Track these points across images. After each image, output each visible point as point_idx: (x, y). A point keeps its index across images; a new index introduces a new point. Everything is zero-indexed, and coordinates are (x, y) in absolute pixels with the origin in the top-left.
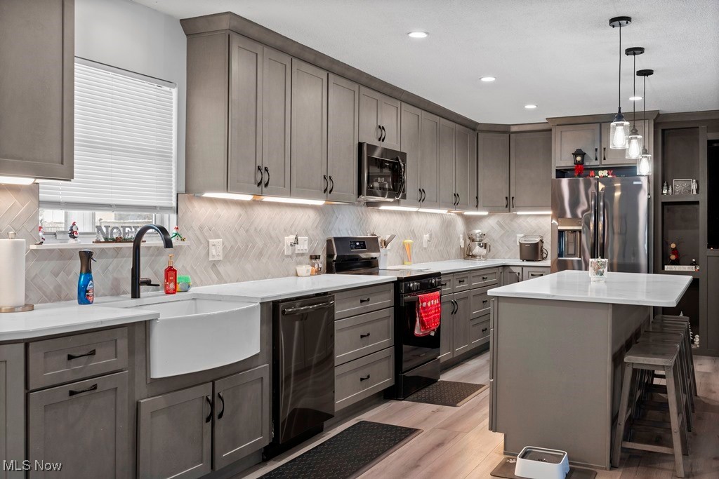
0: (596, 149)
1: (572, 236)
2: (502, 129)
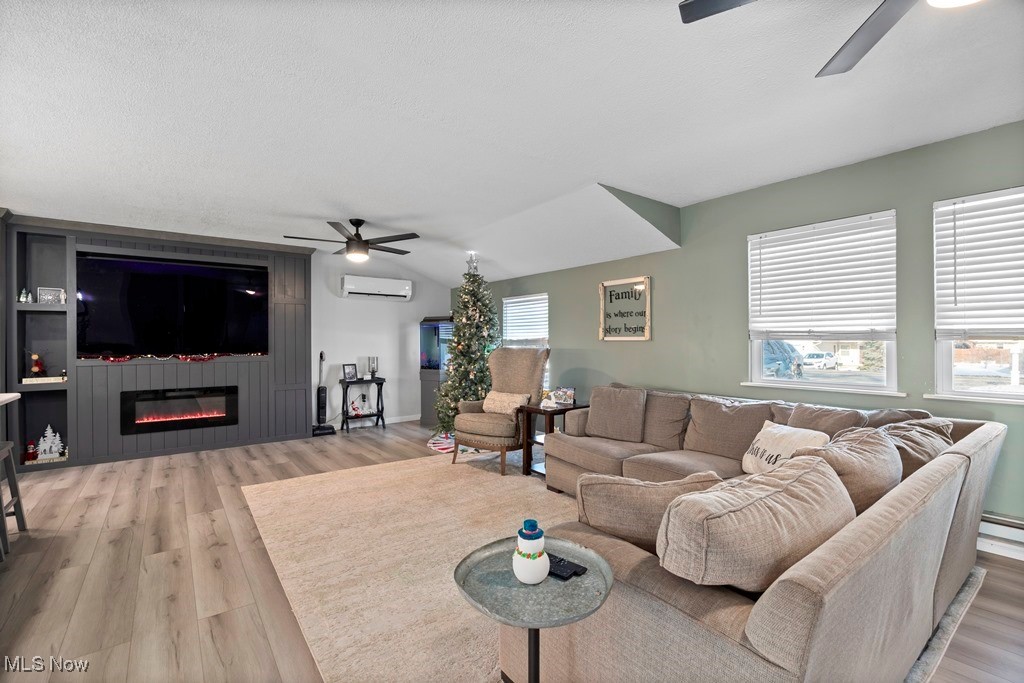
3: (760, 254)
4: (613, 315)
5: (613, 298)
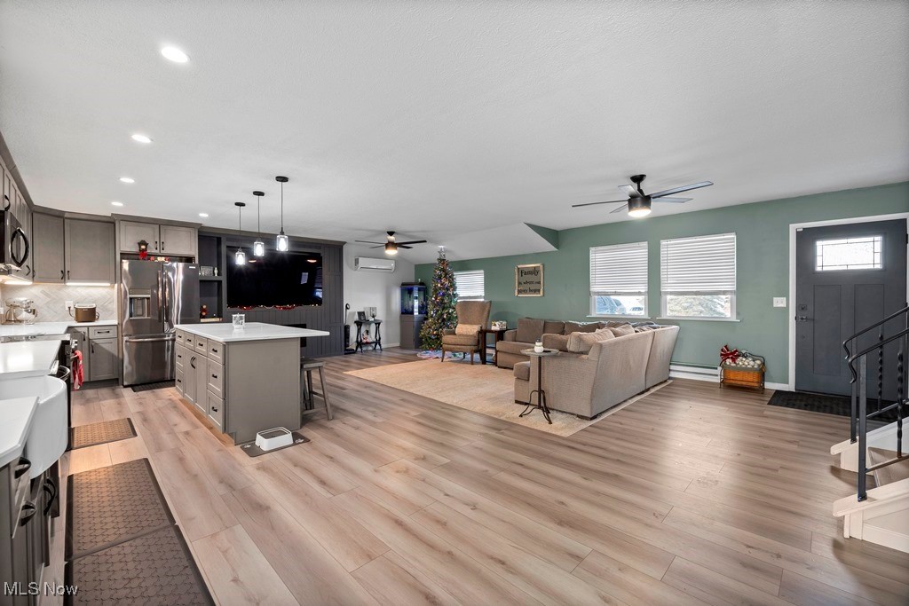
0: (156, 242)
1: (140, 302)
2: (57, 214)
3: (595, 256)
4: (523, 283)
5: (523, 274)
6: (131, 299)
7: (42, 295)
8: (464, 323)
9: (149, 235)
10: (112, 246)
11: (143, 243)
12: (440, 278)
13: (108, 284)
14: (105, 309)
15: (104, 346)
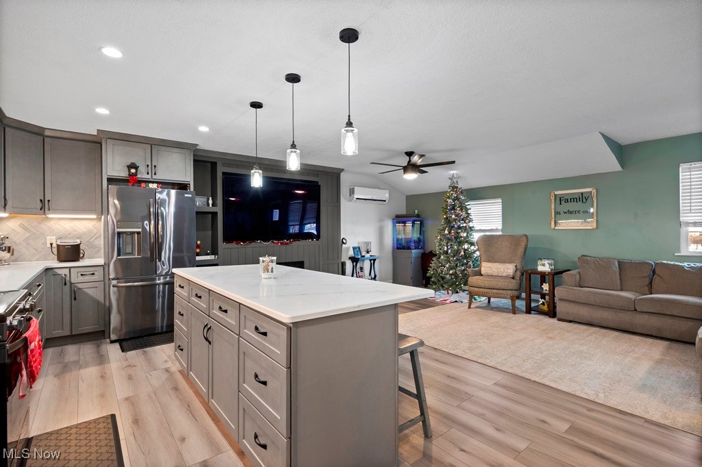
0: (148, 166)
1: (129, 237)
2: (35, 130)
3: (690, 175)
4: (562, 213)
5: (563, 202)
6: (119, 233)
7: (20, 230)
8: (489, 261)
9: (139, 156)
10: (98, 171)
11: (133, 166)
12: (453, 208)
13: (95, 217)
14: (92, 246)
15: (88, 291)
